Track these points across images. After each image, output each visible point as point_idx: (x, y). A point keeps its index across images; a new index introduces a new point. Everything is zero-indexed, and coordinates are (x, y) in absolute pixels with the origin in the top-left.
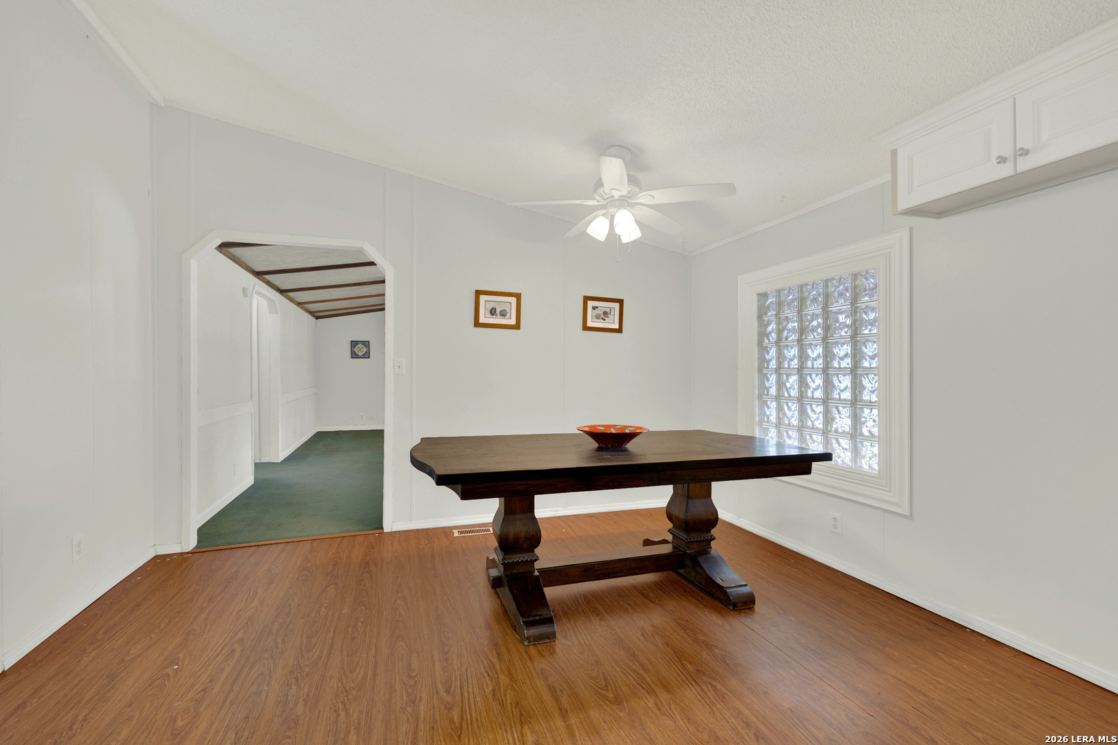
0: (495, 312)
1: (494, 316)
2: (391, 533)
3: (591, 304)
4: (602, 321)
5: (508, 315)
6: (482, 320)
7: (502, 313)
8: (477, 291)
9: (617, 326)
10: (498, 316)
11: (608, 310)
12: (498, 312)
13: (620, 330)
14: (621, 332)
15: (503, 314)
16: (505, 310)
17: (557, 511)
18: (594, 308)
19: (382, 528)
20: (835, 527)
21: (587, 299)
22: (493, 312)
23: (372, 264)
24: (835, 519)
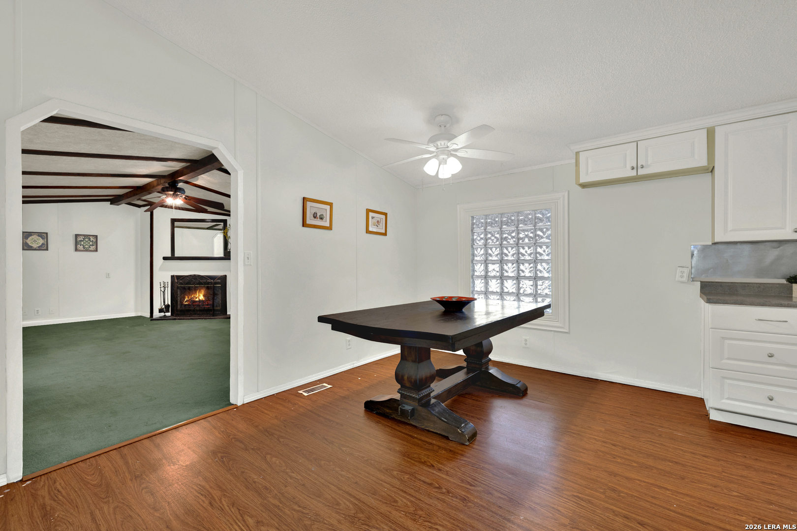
0: (317, 216)
1: (316, 219)
2: (242, 405)
3: (371, 214)
4: (376, 227)
5: (325, 219)
6: (308, 222)
7: (321, 217)
8: (304, 198)
9: (383, 231)
10: (319, 219)
11: (379, 220)
12: (318, 216)
13: (385, 234)
16: (323, 215)
17: (354, 364)
18: (373, 218)
20: (526, 344)
21: (368, 211)
22: (315, 216)
24: (526, 340)
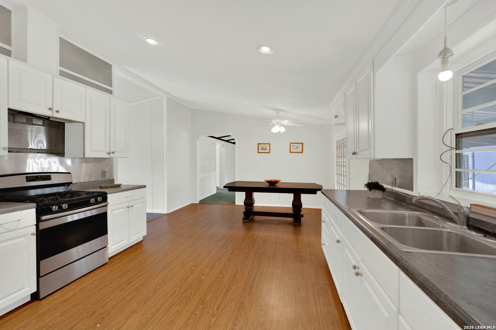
2: (237, 205)
3: (292, 145)
4: (296, 150)
5: (268, 149)
6: (259, 151)
8: (258, 144)
9: (300, 151)
11: (298, 146)
14: (303, 153)
15: (265, 149)
19: (235, 204)
21: (291, 143)
22: (262, 149)
23: (234, 139)
